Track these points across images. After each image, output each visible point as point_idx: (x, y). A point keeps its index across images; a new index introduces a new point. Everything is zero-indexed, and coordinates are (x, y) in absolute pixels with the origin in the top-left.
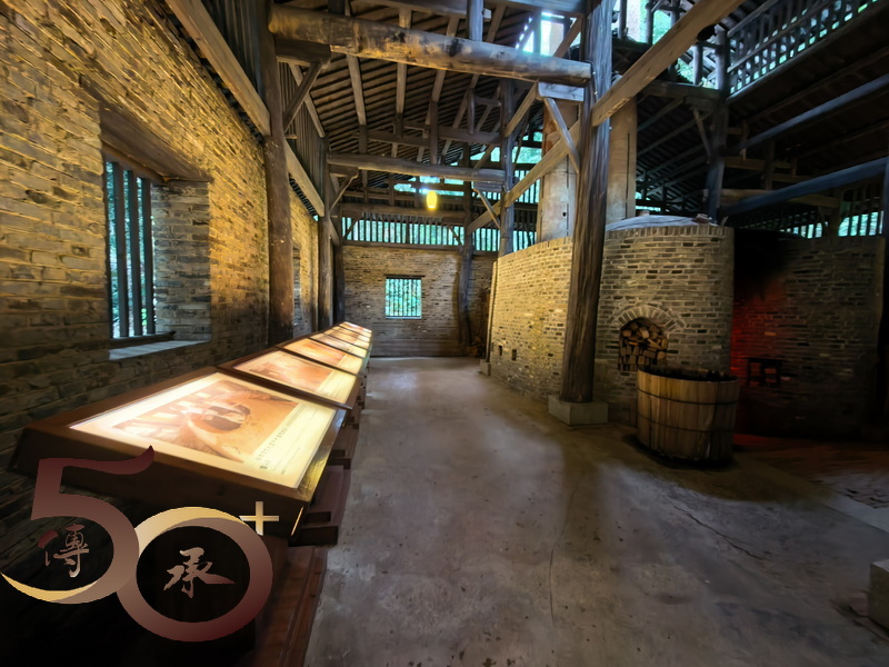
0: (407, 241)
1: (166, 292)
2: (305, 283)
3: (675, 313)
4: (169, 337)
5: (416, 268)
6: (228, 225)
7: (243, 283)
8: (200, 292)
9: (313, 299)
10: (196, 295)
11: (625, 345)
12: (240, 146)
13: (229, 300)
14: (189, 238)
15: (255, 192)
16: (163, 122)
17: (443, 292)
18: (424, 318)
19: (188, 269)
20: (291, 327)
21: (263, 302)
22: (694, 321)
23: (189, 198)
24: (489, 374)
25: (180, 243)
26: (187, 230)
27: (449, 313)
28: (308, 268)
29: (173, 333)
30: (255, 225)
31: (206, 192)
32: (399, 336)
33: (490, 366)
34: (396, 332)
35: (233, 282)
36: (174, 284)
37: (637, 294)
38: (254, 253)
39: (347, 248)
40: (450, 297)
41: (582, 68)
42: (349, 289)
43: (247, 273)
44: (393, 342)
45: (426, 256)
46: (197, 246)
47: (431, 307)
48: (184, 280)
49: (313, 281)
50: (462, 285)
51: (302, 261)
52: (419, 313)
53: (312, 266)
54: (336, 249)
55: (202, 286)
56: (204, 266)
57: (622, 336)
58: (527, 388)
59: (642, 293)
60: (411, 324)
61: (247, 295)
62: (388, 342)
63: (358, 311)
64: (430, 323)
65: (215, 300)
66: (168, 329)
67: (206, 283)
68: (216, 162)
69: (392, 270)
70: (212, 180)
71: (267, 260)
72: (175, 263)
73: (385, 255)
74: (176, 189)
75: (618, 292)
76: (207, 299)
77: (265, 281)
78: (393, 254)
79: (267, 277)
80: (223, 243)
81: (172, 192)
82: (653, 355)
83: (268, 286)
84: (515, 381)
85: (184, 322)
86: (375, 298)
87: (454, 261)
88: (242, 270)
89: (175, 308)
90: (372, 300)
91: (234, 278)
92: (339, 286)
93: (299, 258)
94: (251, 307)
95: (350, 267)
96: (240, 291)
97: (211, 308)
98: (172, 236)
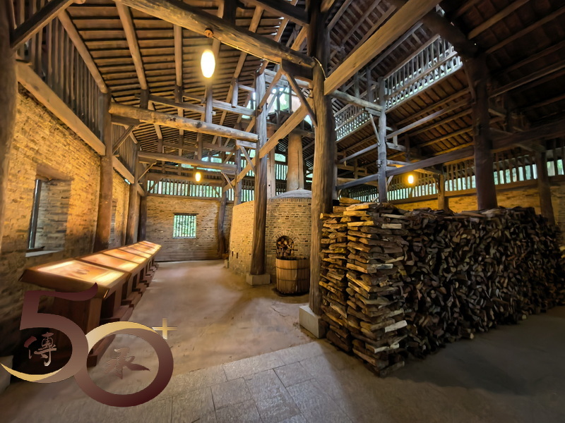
0: (188, 195)
1: (42, 228)
2: (118, 220)
3: (296, 234)
4: (41, 249)
5: (193, 209)
6: (78, 197)
7: (82, 223)
8: (60, 228)
9: (123, 228)
10: (58, 230)
11: (278, 248)
12: (88, 161)
13: (75, 232)
14: (58, 204)
15: (94, 179)
16: (57, 163)
17: (209, 223)
18: (197, 238)
19: (56, 218)
20: (107, 244)
21: (92, 231)
22: (303, 237)
23: (61, 187)
24: (228, 267)
25: (53, 206)
26: (58, 201)
27: (213, 235)
28: (121, 211)
29: (43, 247)
30: (92, 194)
31: (70, 185)
32: (180, 249)
33: (228, 263)
34: (179, 247)
35: (78, 223)
36: (48, 225)
37: (282, 226)
38: (90, 207)
39: (149, 198)
40: (213, 226)
41: (255, 136)
42: (150, 221)
43: (84, 218)
44: (176, 252)
45: (200, 203)
46: (62, 208)
47: (202, 231)
48: (53, 223)
49: (124, 218)
50: (220, 219)
51: (117, 208)
52: (195, 235)
53: (124, 210)
54: (142, 198)
55: (62, 225)
56: (65, 216)
57: (277, 244)
58: (241, 272)
59: (284, 225)
60: (189, 241)
61: (84, 228)
62: (173, 252)
63: (155, 234)
64: (200, 240)
65: (68, 232)
66: (41, 246)
67: (65, 224)
68: (76, 171)
69: (178, 210)
70: (73, 179)
71: (97, 210)
72: (49, 216)
73: (174, 202)
74: (55, 183)
75: (275, 225)
76: (64, 231)
77: (94, 221)
78: (179, 201)
79: (96, 219)
80: (76, 206)
81: (52, 184)
82: (289, 252)
83: (96, 223)
84: (238, 269)
85: (50, 242)
86: (167, 226)
87: (216, 206)
88: (82, 217)
89: (46, 236)
90: (164, 228)
91: (79, 221)
92: (143, 220)
93: (116, 206)
94: (85, 234)
95: (151, 208)
96: (80, 227)
97: (65, 235)
98: (50, 203)
